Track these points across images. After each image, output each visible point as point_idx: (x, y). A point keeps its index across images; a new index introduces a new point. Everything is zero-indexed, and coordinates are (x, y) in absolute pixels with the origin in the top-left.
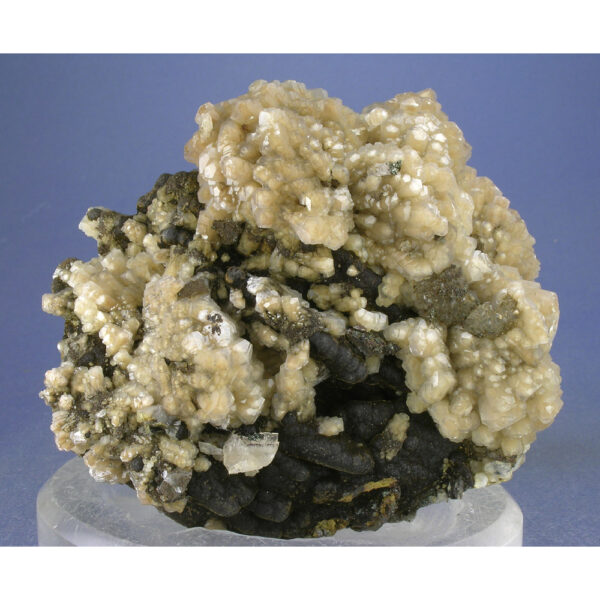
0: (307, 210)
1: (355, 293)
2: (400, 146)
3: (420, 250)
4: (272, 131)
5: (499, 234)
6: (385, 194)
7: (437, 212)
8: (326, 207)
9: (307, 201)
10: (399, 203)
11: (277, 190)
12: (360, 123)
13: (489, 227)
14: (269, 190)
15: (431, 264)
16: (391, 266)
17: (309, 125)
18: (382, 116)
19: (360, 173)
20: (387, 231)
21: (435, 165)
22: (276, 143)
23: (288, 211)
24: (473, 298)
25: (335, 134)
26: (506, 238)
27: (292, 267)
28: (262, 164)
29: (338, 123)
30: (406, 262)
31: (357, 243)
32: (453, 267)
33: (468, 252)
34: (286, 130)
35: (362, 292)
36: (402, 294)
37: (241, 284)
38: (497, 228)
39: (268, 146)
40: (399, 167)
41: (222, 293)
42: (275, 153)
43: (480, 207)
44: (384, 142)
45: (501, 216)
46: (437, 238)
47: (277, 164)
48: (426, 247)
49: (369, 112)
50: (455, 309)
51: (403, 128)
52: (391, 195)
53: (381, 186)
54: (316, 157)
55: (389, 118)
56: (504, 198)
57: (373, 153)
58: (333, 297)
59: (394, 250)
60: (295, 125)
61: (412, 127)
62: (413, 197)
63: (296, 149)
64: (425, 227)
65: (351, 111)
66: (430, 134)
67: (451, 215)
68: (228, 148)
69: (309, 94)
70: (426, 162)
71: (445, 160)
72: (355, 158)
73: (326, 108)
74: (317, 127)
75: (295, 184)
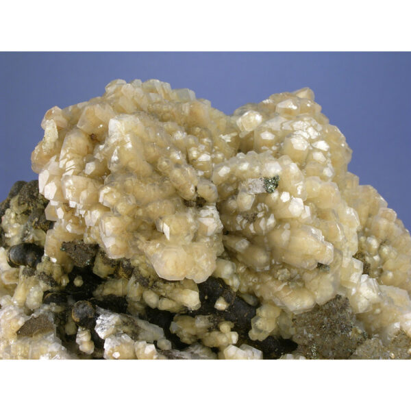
0: (165, 238)
1: (225, 327)
2: (277, 155)
3: (301, 280)
4: (122, 143)
5: (385, 250)
6: (260, 215)
7: (322, 238)
8: (188, 234)
9: (166, 228)
10: (276, 226)
11: (128, 215)
12: (231, 128)
13: (374, 243)
14: (119, 215)
15: (313, 295)
16: (267, 297)
17: (171, 133)
18: (255, 120)
19: (230, 189)
20: (261, 258)
21: (318, 178)
22: (126, 158)
23: (143, 239)
24: (360, 331)
25: (202, 143)
26: (393, 255)
27: (151, 299)
28: (109, 184)
29: (206, 129)
30: (284, 294)
31: (226, 270)
32: (338, 297)
33: (354, 278)
34: (140, 141)
35: (232, 325)
36: (278, 326)
37: (89, 323)
38: (383, 243)
39: (118, 162)
40: (275, 183)
41: (70, 330)
42: (126, 170)
43: (364, 220)
44: (259, 151)
45: (388, 230)
46: (320, 265)
47: (128, 183)
48: (307, 276)
49: (241, 114)
50: (339, 345)
51: (280, 135)
52: (267, 216)
53: (255, 205)
54: (176, 173)
55: (264, 122)
56: (390, 210)
57: (245, 166)
58: (199, 331)
59: (270, 278)
60: (152, 136)
61: (290, 134)
62: (292, 219)
63: (153, 164)
64: (306, 255)
65: (221, 114)
66: (311, 141)
67: (336, 236)
68: (71, 163)
69: (174, 95)
70: (307, 175)
71: (328, 172)
72: (224, 171)
73: (191, 113)
74: (180, 135)
75: (151, 208)
